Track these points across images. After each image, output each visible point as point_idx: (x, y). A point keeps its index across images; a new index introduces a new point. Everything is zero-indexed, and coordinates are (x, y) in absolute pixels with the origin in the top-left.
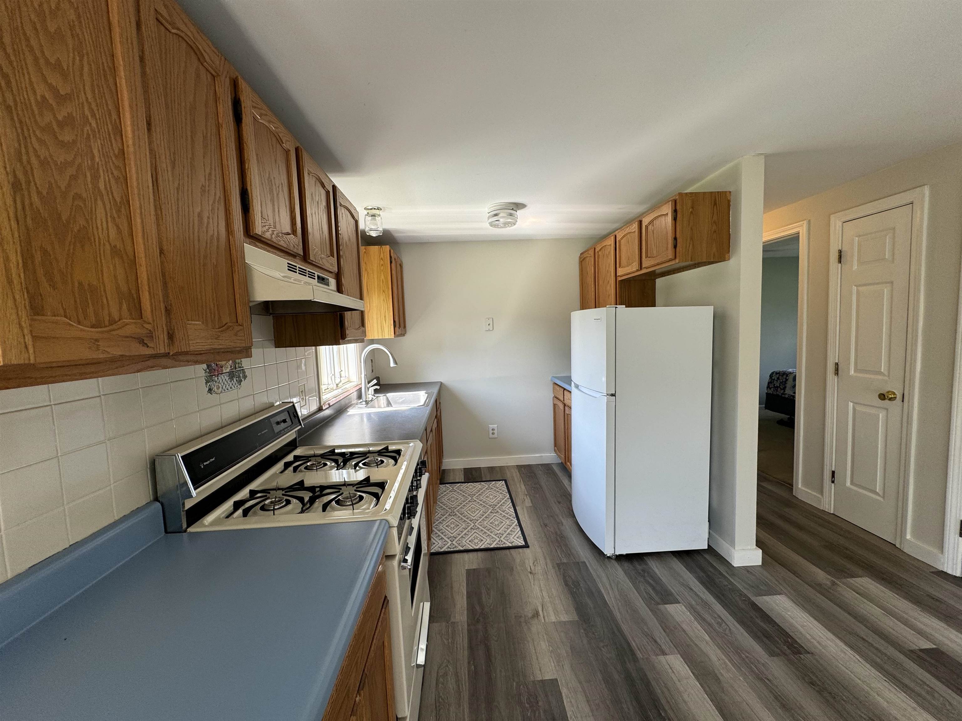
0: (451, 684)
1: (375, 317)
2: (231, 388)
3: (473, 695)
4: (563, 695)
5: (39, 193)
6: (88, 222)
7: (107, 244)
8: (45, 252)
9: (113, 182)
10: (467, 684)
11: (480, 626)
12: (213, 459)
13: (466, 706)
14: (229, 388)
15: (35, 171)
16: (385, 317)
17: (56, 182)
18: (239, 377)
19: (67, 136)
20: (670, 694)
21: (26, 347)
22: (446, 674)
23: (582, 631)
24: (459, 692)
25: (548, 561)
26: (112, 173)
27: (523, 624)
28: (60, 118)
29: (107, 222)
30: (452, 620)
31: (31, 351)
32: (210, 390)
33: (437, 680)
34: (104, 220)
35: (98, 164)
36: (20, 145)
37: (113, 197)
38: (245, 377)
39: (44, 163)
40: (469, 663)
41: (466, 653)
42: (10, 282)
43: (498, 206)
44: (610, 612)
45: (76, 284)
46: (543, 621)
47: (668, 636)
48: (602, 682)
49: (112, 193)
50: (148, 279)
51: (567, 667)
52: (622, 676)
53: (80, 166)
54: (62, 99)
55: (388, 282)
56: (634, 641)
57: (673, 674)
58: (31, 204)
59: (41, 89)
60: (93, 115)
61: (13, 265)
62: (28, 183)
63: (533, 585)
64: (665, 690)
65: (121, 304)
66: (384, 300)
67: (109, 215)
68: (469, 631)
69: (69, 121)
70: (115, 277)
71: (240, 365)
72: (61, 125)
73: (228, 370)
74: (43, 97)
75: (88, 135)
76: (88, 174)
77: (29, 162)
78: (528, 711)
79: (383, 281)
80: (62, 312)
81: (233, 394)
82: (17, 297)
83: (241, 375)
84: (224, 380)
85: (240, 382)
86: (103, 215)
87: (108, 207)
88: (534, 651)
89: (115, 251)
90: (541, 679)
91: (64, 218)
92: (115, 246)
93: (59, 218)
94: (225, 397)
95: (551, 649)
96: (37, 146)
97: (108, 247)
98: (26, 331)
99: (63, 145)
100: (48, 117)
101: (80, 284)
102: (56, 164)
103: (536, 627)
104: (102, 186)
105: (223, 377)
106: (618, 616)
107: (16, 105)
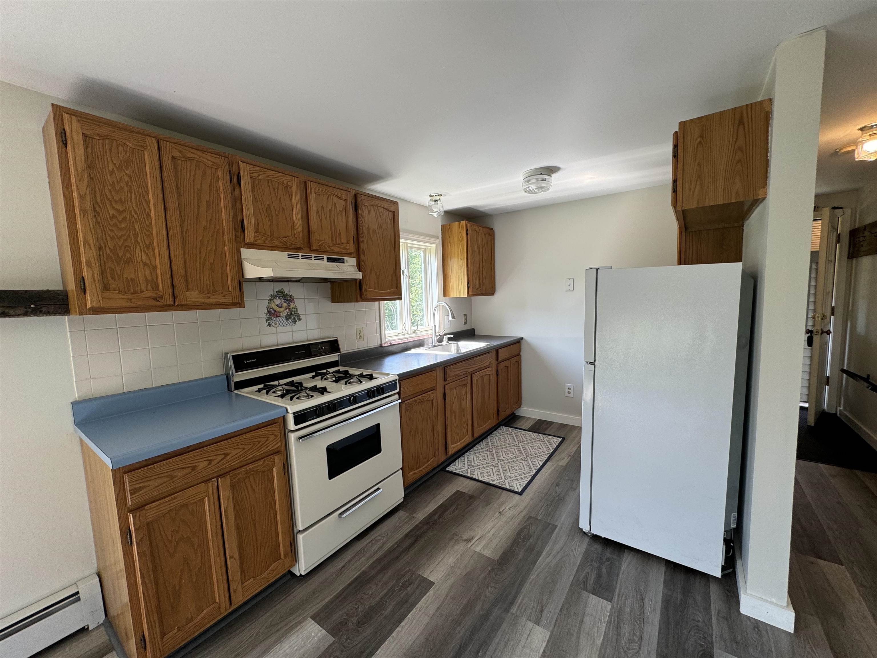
0: (376, 547)
1: (455, 280)
2: (287, 325)
3: (379, 560)
4: (428, 594)
5: (109, 248)
6: (131, 255)
7: (141, 262)
8: (111, 269)
9: (145, 237)
10: (383, 552)
11: (425, 527)
12: (255, 360)
13: (371, 562)
14: (285, 325)
15: (109, 242)
16: (461, 279)
17: (117, 243)
18: (294, 319)
19: (123, 225)
20: (504, 648)
21: (100, 301)
22: (379, 540)
23: (489, 568)
24: (375, 553)
25: (525, 512)
26: (145, 234)
27: (454, 541)
28: (120, 219)
29: (141, 253)
30: (414, 515)
31: (101, 302)
32: (269, 325)
33: (372, 541)
34: (140, 253)
35: (138, 232)
36: (102, 234)
37: (145, 243)
38: (300, 319)
39: (112, 238)
40: (397, 542)
41: (401, 536)
42: (94, 280)
43: (529, 173)
44: (530, 570)
45: (125, 279)
46: (469, 546)
47: (559, 615)
48: (462, 606)
49: (145, 241)
50: (161, 274)
51: (450, 581)
52: (481, 612)
53: (129, 235)
54: (120, 212)
55: (464, 250)
56: (523, 599)
57: (525, 640)
58: (106, 253)
59: (112, 212)
60: (136, 213)
61: (96, 275)
62: (105, 246)
63: (491, 521)
64: (502, 644)
65: (147, 284)
66: (461, 266)
67: (142, 250)
68: (417, 526)
69: (125, 219)
70: (145, 274)
71: (296, 312)
72: (120, 222)
73: (285, 314)
74: (113, 214)
75: (133, 221)
76: (133, 237)
77: (106, 239)
78: (398, 587)
79: (461, 250)
80: (118, 289)
81: (288, 328)
82: (97, 285)
83: (296, 318)
84: (281, 320)
85: (295, 322)
86: (140, 250)
87: (142, 247)
88: (440, 560)
89: (145, 264)
90: (425, 577)
91: (120, 256)
92: (145, 262)
93: (118, 256)
94: (280, 329)
95: (453, 565)
96: (109, 232)
97: (141, 263)
98: (100, 296)
99: (121, 229)
100: (115, 221)
101: (127, 278)
102: (117, 236)
103: (460, 547)
104: (139, 240)
105: (280, 318)
106: (533, 576)
107: (101, 221)
